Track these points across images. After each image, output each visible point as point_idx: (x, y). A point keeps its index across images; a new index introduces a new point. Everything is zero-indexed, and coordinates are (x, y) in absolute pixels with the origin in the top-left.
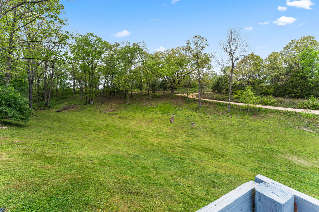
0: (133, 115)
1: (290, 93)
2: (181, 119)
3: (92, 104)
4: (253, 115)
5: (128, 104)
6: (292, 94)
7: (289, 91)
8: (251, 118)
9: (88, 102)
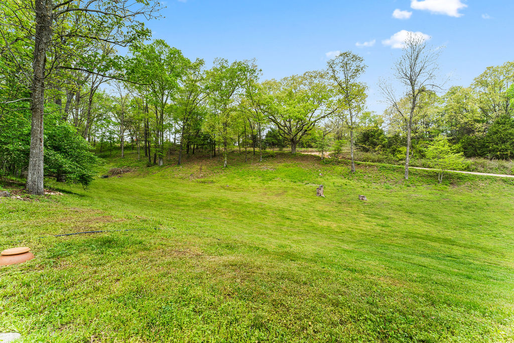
0: (244, 183)
1: (493, 151)
2: (330, 189)
3: (162, 167)
4: (451, 184)
5: (226, 167)
6: (497, 152)
7: (490, 147)
8: (449, 188)
9: (152, 162)
